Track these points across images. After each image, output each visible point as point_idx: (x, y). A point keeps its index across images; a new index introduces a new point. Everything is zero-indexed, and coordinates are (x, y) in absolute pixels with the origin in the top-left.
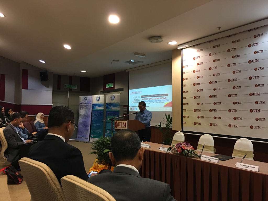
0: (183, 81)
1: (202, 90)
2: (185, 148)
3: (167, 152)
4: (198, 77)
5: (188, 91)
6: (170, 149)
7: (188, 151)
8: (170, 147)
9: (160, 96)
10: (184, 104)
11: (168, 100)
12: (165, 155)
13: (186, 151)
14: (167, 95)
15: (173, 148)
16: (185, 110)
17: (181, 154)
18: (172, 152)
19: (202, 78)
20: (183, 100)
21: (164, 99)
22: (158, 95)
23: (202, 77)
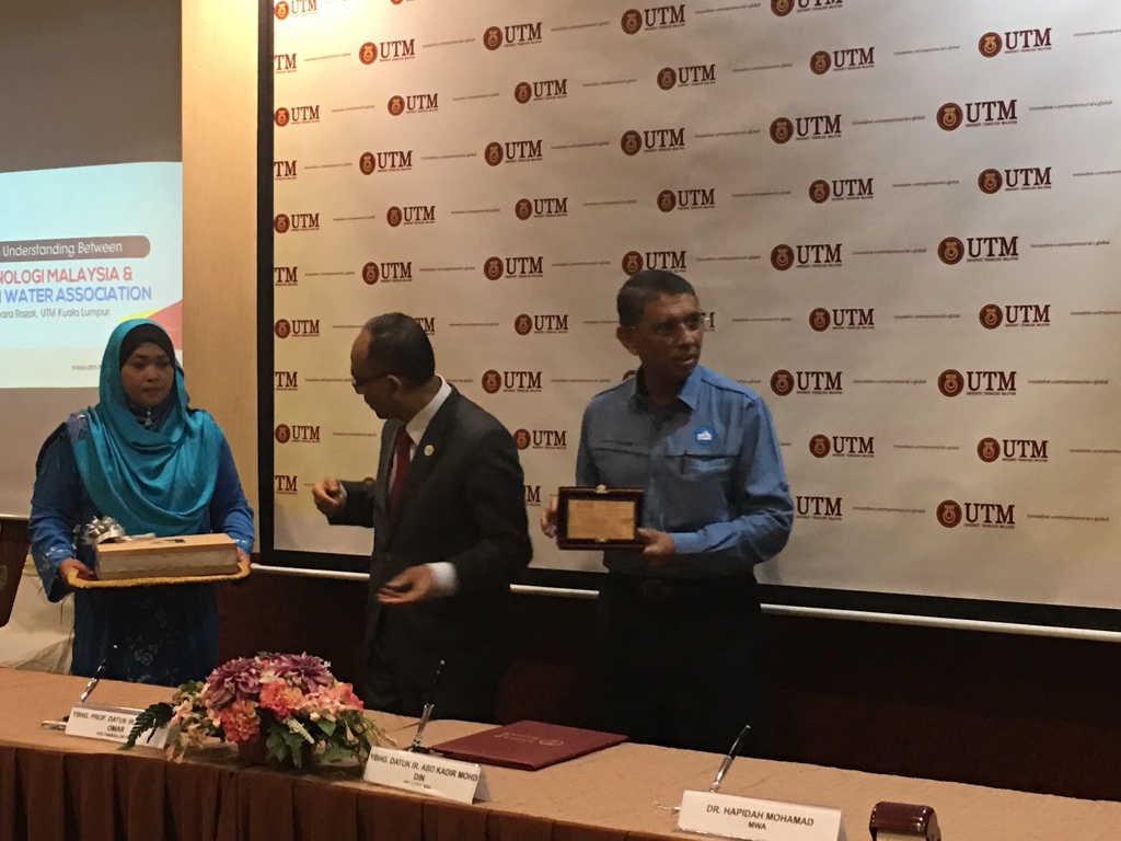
0: (276, 128)
1: (430, 214)
2: (283, 703)
3: (131, 743)
4: (396, 106)
5: (315, 221)
6: (158, 715)
7: (313, 728)
8: (161, 704)
9: (78, 256)
10: (286, 329)
11: (146, 293)
12: (113, 769)
13: (296, 726)
14: (136, 247)
15: (182, 711)
16: (292, 380)
17: (253, 753)
18: (178, 743)
19: (430, 115)
20: (277, 290)
21: (114, 283)
22: (59, 249)
23: (433, 102)
